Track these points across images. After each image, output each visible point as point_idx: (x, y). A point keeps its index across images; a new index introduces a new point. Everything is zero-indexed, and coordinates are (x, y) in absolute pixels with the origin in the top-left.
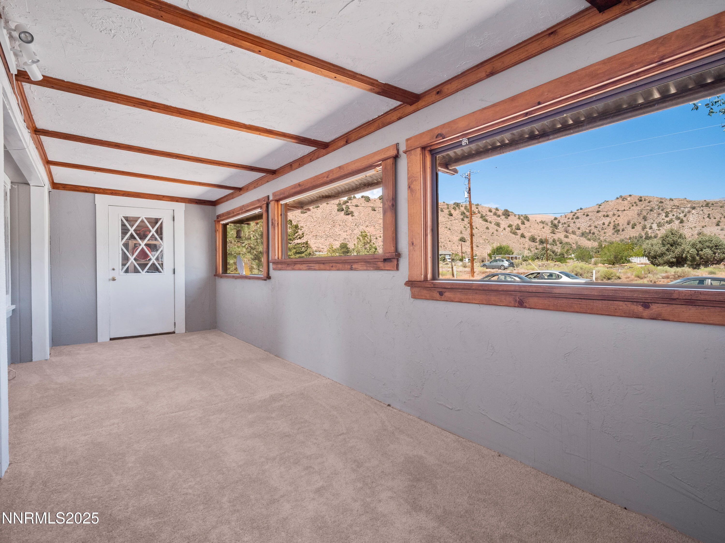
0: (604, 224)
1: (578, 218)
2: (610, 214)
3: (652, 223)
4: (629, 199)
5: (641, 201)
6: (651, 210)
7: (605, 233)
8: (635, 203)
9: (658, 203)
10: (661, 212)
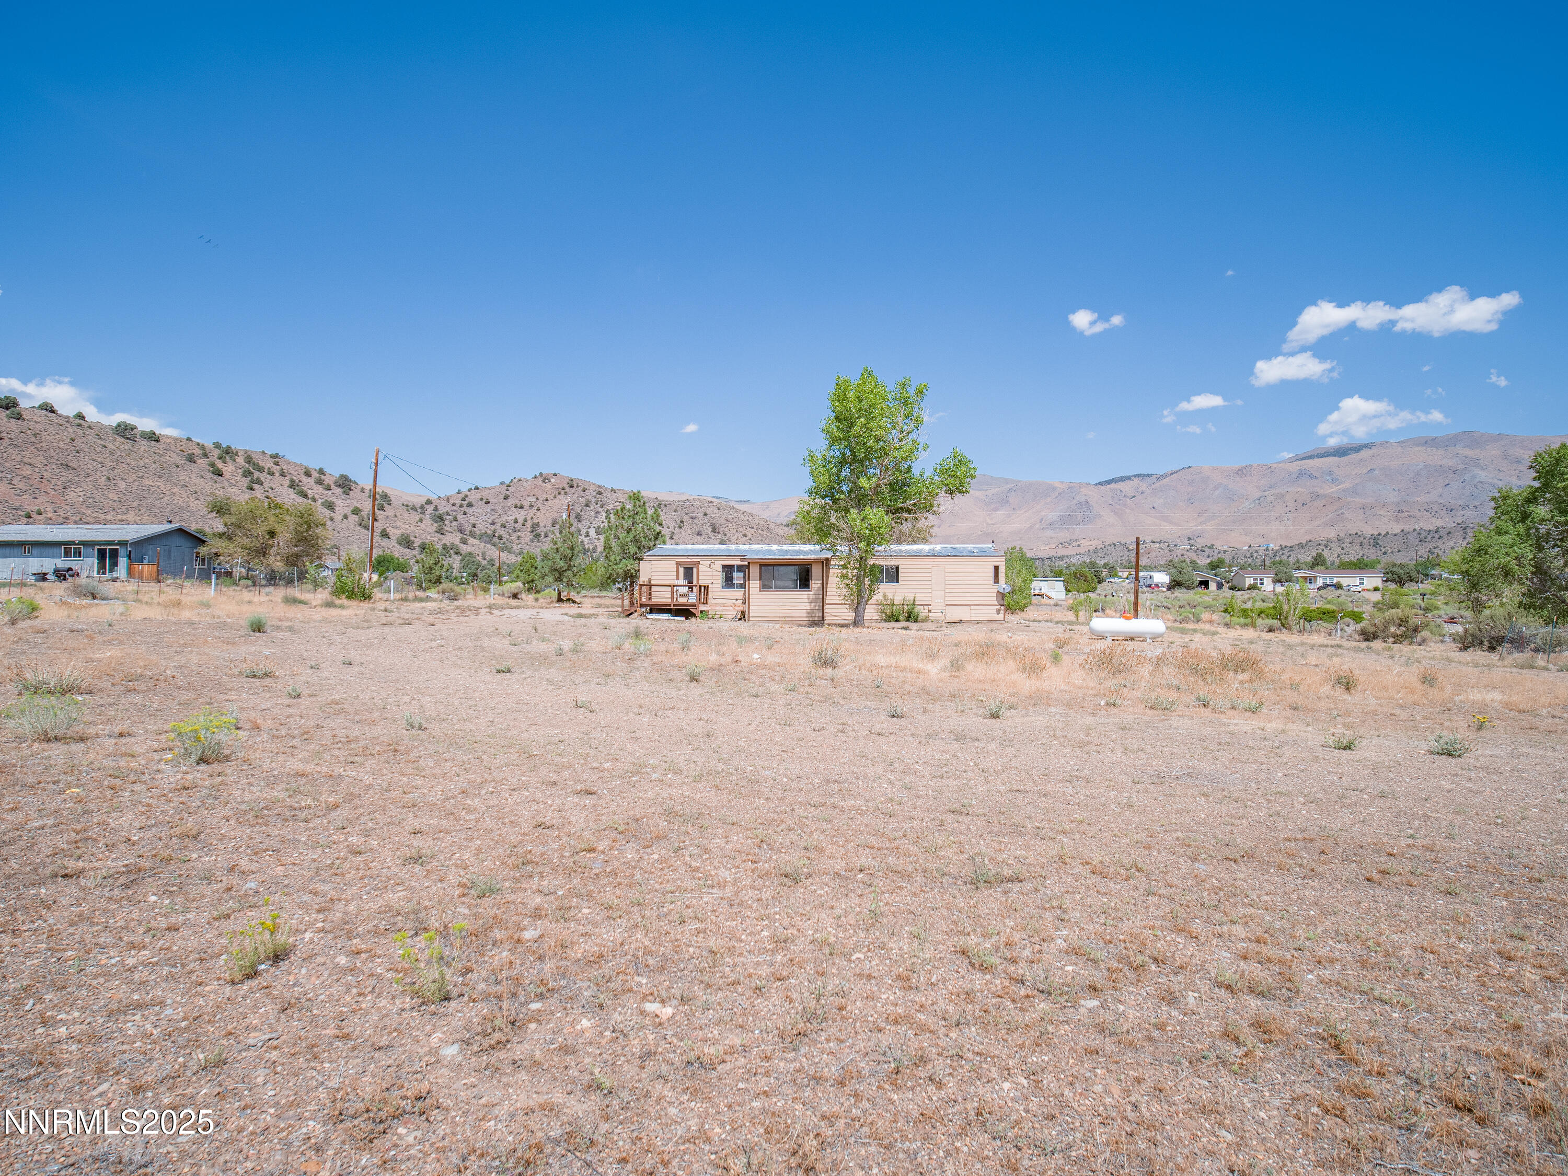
0: (516, 521)
1: (470, 505)
2: (526, 504)
3: (589, 528)
4: (553, 480)
5: (572, 486)
6: (587, 505)
7: (519, 538)
8: (563, 489)
9: (595, 494)
10: (600, 509)
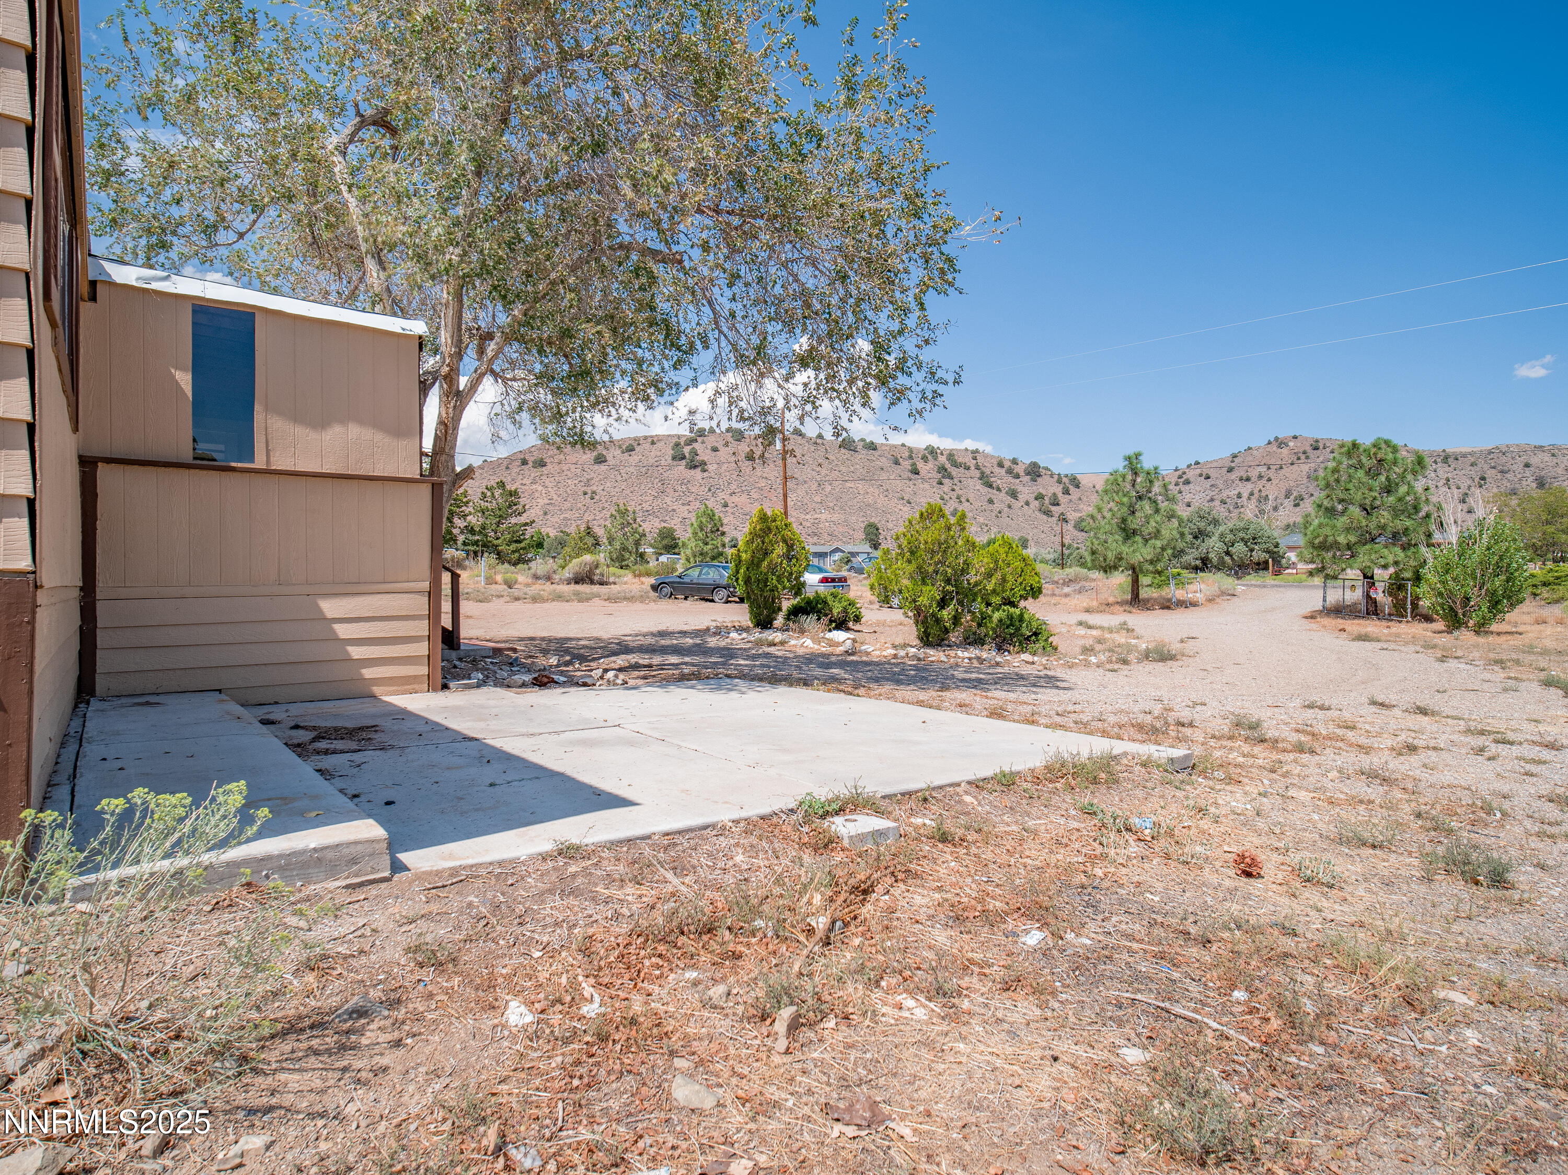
0: (1239, 496)
1: (1187, 482)
2: (1254, 474)
4: (1291, 444)
5: (1316, 448)
8: (1304, 453)
